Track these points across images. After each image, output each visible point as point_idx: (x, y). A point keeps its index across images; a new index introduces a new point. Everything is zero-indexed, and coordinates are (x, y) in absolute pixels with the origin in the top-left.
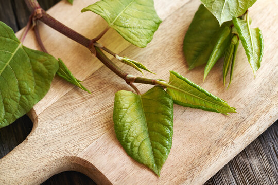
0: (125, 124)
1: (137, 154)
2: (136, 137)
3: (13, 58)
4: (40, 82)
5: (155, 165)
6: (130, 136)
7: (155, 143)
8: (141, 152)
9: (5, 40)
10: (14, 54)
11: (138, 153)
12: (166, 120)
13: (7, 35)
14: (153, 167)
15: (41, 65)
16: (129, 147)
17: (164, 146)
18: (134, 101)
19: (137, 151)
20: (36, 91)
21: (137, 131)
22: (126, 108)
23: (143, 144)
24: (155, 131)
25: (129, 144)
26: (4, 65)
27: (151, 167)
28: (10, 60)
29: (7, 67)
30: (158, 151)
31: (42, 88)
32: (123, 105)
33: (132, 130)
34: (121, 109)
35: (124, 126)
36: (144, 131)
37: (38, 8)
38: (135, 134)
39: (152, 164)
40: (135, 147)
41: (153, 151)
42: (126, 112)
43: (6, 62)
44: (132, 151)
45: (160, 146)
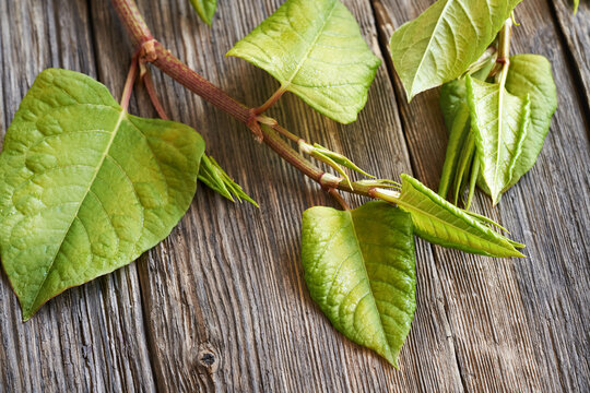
0: (326, 272)
1: (352, 328)
2: (348, 296)
3: (114, 141)
4: (175, 180)
5: (387, 347)
6: (335, 293)
7: (383, 303)
8: (358, 323)
9: (95, 109)
10: (114, 134)
11: (354, 326)
12: (401, 258)
13: (98, 99)
14: (383, 349)
15: (171, 147)
16: (336, 315)
17: (401, 309)
18: (339, 225)
19: (351, 323)
20: (171, 199)
21: (348, 283)
22: (326, 240)
23: (360, 308)
24: (382, 281)
25: (336, 308)
26: (100, 157)
27: (379, 351)
28: (109, 146)
29: (105, 160)
30: (391, 320)
31: (180, 190)
32: (320, 235)
33: (339, 281)
34: (316, 242)
35: (323, 275)
36: (361, 281)
37: (147, 39)
38: (345, 289)
39: (381, 346)
40: (347, 313)
41: (382, 320)
42: (326, 247)
43: (102, 151)
44: (342, 322)
45: (394, 310)
